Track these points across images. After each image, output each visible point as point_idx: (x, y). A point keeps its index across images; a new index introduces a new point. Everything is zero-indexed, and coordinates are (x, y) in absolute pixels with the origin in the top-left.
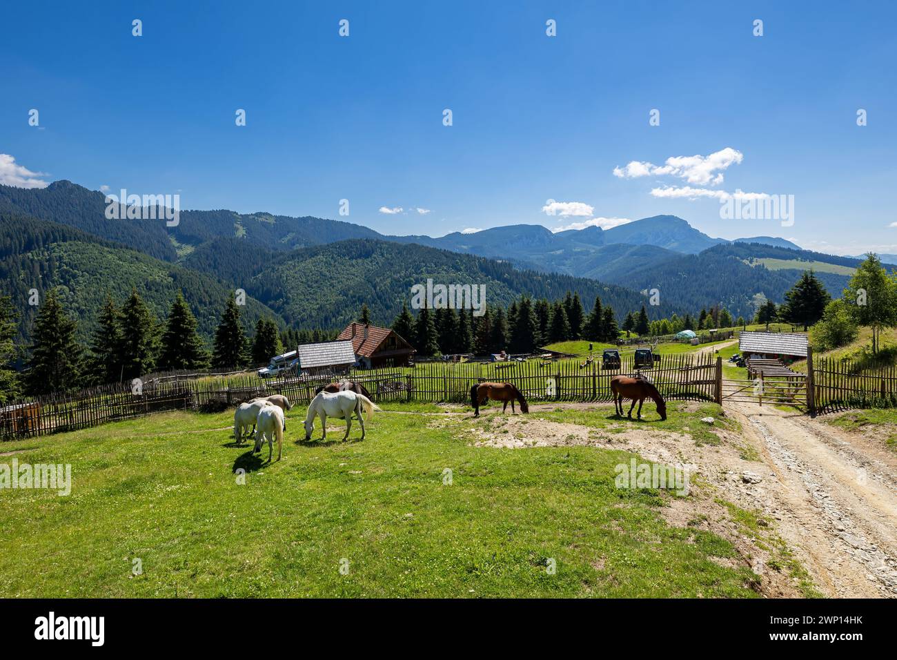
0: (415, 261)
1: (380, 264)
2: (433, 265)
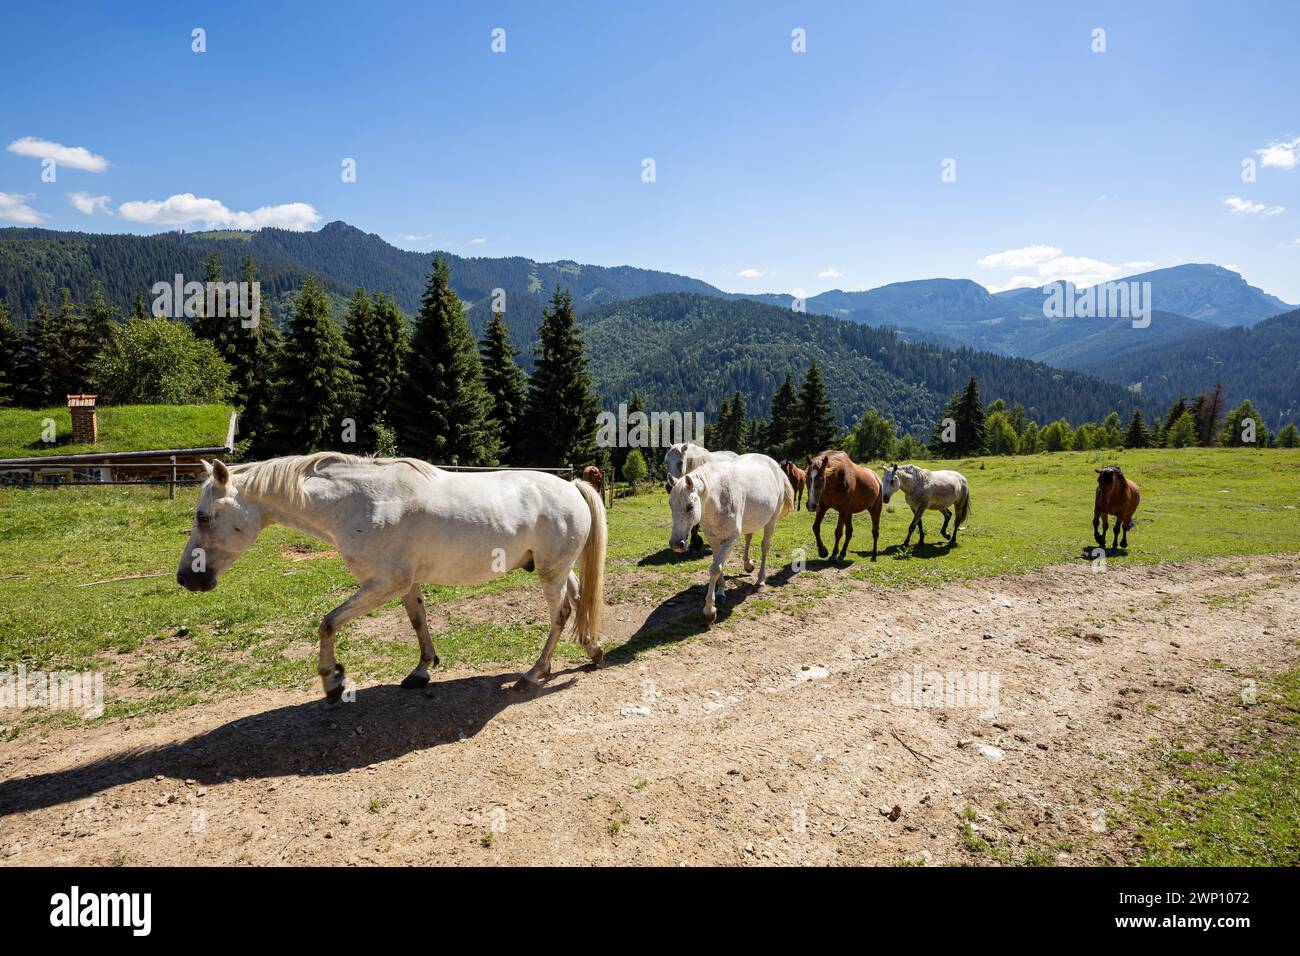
0: (742, 325)
1: (695, 329)
2: (768, 331)
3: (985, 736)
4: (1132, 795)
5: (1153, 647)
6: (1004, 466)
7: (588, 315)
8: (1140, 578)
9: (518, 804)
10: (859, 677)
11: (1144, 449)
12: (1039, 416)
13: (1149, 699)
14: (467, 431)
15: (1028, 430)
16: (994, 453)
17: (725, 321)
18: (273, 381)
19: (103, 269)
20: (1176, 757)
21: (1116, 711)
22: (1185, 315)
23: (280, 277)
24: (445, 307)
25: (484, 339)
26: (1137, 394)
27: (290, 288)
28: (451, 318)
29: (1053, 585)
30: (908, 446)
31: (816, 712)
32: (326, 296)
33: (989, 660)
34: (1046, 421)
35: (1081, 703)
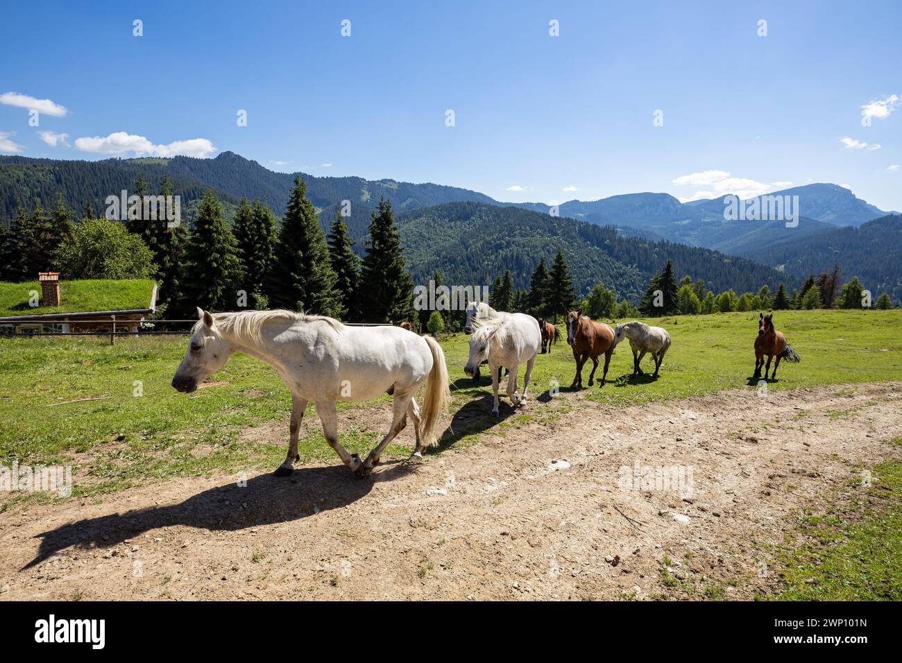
0: (510, 224)
1: (477, 227)
2: (528, 228)
3: (677, 508)
4: (777, 547)
5: (791, 446)
6: (691, 322)
7: (403, 217)
8: (783, 398)
9: (356, 556)
10: (591, 467)
11: (786, 311)
12: (714, 287)
13: (789, 482)
14: (319, 297)
15: (707, 297)
16: (684, 313)
17: (498, 221)
18: (183, 263)
19: (64, 185)
20: (807, 521)
21: (766, 490)
22: (814, 219)
23: (187, 190)
24: (303, 211)
25: (330, 234)
26: (781, 273)
27: (195, 198)
28: (307, 219)
29: (724, 404)
30: (625, 308)
31: (561, 492)
32: (220, 203)
33: (680, 456)
34: (719, 291)
35: (743, 484)
